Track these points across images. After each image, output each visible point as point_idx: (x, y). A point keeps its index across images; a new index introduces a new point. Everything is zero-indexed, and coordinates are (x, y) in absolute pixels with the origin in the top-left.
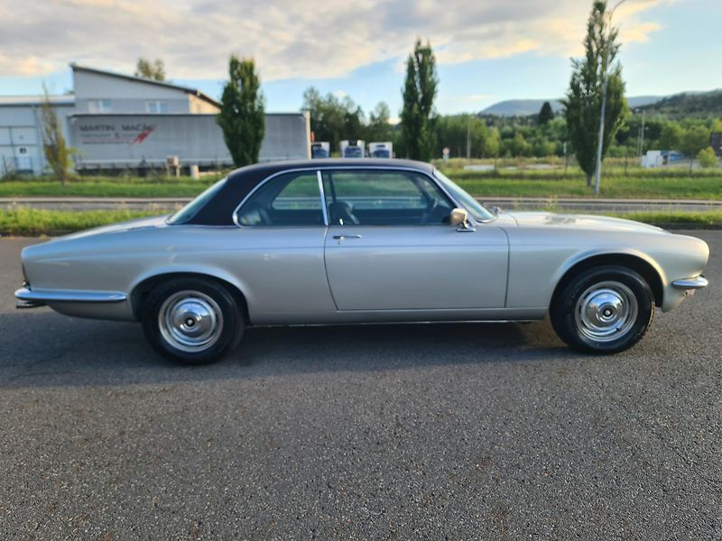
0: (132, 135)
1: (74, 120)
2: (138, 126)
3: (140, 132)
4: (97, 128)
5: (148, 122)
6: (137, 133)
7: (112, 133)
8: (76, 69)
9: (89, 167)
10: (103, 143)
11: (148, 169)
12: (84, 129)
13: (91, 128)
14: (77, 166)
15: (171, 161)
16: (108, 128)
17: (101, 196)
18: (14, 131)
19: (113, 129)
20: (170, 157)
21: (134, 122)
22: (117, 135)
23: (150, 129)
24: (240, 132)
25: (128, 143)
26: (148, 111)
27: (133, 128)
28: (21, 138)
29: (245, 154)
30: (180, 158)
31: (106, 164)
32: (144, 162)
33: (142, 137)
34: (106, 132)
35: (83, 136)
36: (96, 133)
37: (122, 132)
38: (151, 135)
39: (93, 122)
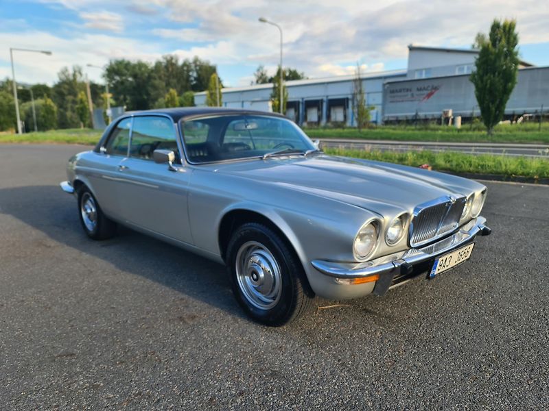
0: (422, 95)
1: (388, 86)
2: (429, 86)
3: (429, 92)
4: (400, 91)
5: (435, 83)
6: (426, 92)
7: (409, 93)
8: (412, 49)
9: (391, 119)
10: (402, 101)
11: (419, 120)
12: (392, 92)
13: (397, 91)
14: (384, 118)
15: (446, 113)
16: (407, 90)
17: (376, 139)
18: (371, 95)
19: (410, 90)
20: (446, 110)
21: (426, 84)
22: (412, 95)
23: (436, 88)
24: (488, 86)
25: (419, 100)
26: (457, 73)
27: (425, 89)
28: (374, 100)
29: (491, 106)
30: (453, 111)
31: (402, 116)
32: (417, 114)
33: (429, 95)
34: (406, 93)
35: (391, 97)
36: (399, 94)
37: (416, 93)
38: (436, 94)
39: (398, 87)
